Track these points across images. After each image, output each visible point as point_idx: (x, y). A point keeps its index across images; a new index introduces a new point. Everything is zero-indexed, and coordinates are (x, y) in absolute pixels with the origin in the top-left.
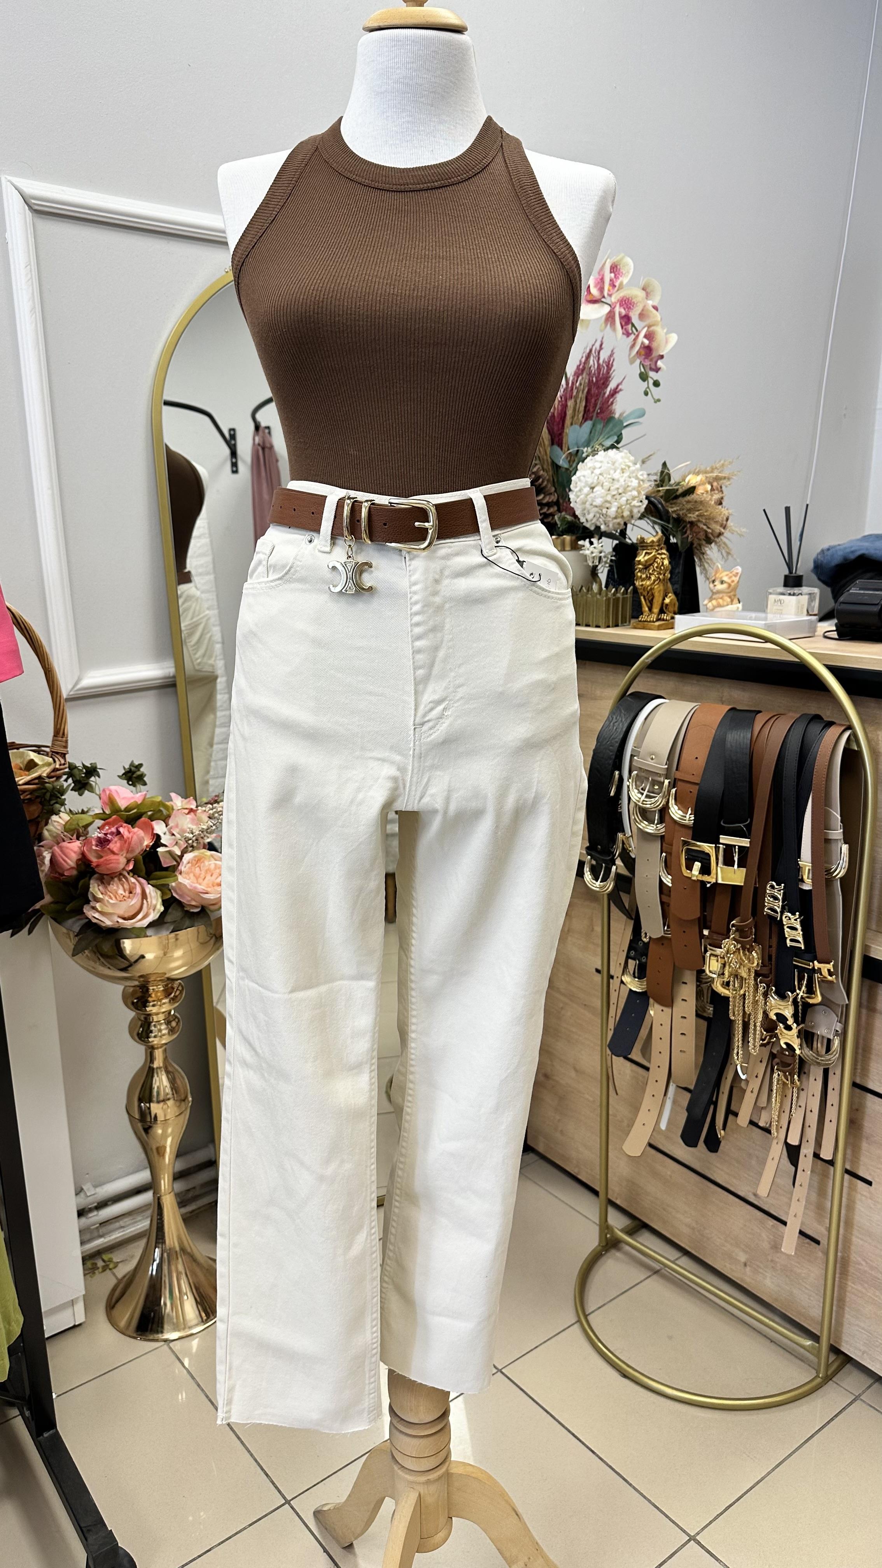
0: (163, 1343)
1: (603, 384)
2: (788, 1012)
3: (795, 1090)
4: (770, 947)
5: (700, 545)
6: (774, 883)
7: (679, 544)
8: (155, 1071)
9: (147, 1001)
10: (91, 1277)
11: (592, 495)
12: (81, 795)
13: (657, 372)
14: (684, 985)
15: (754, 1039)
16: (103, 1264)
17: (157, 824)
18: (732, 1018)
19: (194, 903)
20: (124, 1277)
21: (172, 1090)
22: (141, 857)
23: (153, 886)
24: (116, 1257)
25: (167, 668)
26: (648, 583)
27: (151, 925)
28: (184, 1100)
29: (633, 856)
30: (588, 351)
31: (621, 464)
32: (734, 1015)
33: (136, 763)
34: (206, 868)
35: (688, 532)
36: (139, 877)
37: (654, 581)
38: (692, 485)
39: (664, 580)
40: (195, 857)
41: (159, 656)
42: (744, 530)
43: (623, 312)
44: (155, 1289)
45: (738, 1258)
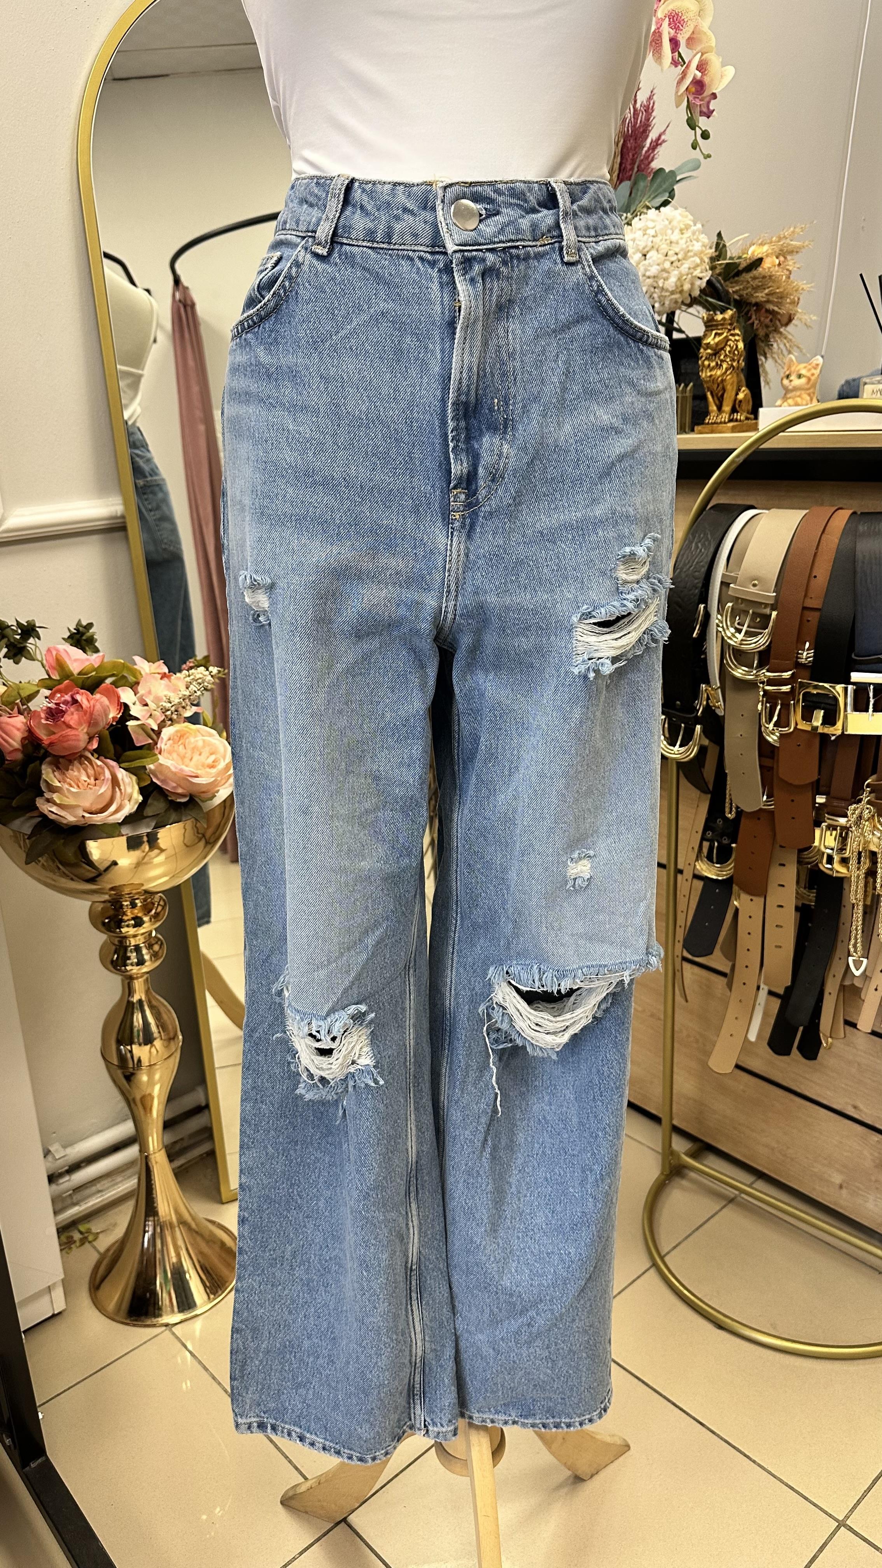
0: (164, 1328)
1: (642, 133)
8: (136, 1006)
9: (122, 921)
10: (68, 1253)
11: (644, 262)
12: (17, 663)
13: (708, 117)
14: (782, 867)
16: (81, 1236)
17: (123, 690)
19: (180, 791)
20: (108, 1250)
21: (158, 1027)
22: (107, 732)
23: (125, 769)
24: (95, 1226)
25: (113, 505)
27: (126, 820)
28: (174, 1038)
29: (720, 712)
31: (679, 222)
33: (84, 623)
34: (192, 746)
35: (754, 317)
36: (106, 758)
37: (727, 370)
38: (760, 256)
40: (177, 731)
41: (102, 490)
43: (671, 33)
45: (833, 1180)
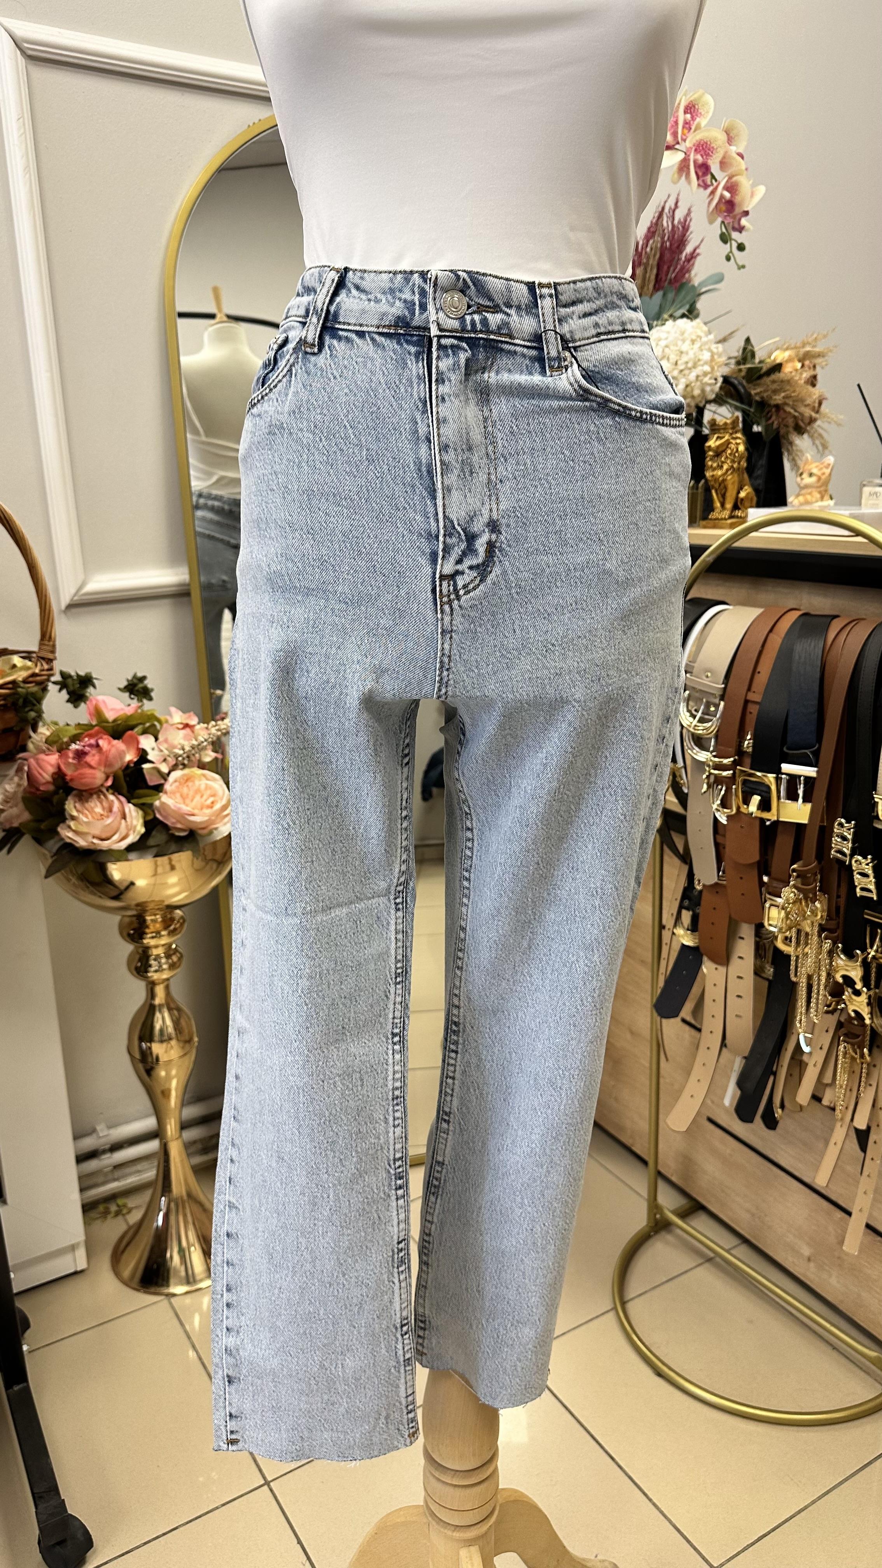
0: (165, 1297)
1: (678, 247)
2: (856, 974)
3: (865, 1066)
4: (838, 897)
5: (787, 433)
6: (843, 821)
7: (764, 434)
8: (157, 1008)
9: (144, 933)
10: (103, 1221)
12: (76, 707)
13: (741, 232)
14: (741, 941)
15: (817, 1004)
16: (116, 1209)
17: (146, 738)
18: (794, 979)
19: (179, 826)
21: (176, 1030)
22: (121, 773)
23: (134, 805)
24: (131, 1202)
25: (181, 574)
26: (720, 473)
27: (131, 848)
28: (189, 1041)
29: (686, 791)
30: (660, 209)
31: (692, 335)
32: (796, 975)
33: (140, 675)
34: (195, 788)
35: (774, 418)
36: (119, 794)
37: (727, 470)
38: (778, 361)
39: (739, 469)
40: (184, 775)
42: (842, 417)
43: (700, 159)
44: (161, 1240)
45: (802, 1251)
